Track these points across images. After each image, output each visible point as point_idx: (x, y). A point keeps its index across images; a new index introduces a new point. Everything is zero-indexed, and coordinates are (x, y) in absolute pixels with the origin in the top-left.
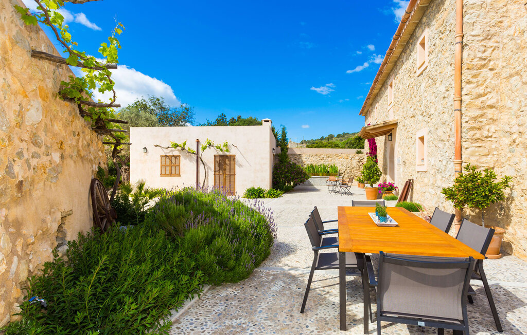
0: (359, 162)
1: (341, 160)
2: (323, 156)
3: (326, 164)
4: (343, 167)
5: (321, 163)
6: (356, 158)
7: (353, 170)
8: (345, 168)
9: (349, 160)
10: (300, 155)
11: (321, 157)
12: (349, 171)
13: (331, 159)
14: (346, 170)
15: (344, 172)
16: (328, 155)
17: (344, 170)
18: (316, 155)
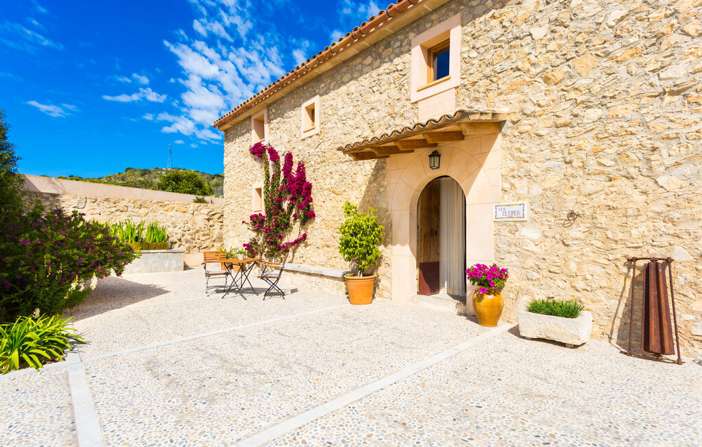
0: (208, 220)
1: (170, 214)
2: (125, 203)
3: (136, 221)
4: (176, 230)
5: (123, 217)
6: (202, 212)
7: (197, 235)
8: (180, 231)
9: (188, 215)
10: (54, 196)
11: (121, 205)
12: (189, 237)
13: (146, 211)
14: (183, 235)
15: (180, 240)
16: (139, 203)
17: (179, 236)
18: (107, 200)
